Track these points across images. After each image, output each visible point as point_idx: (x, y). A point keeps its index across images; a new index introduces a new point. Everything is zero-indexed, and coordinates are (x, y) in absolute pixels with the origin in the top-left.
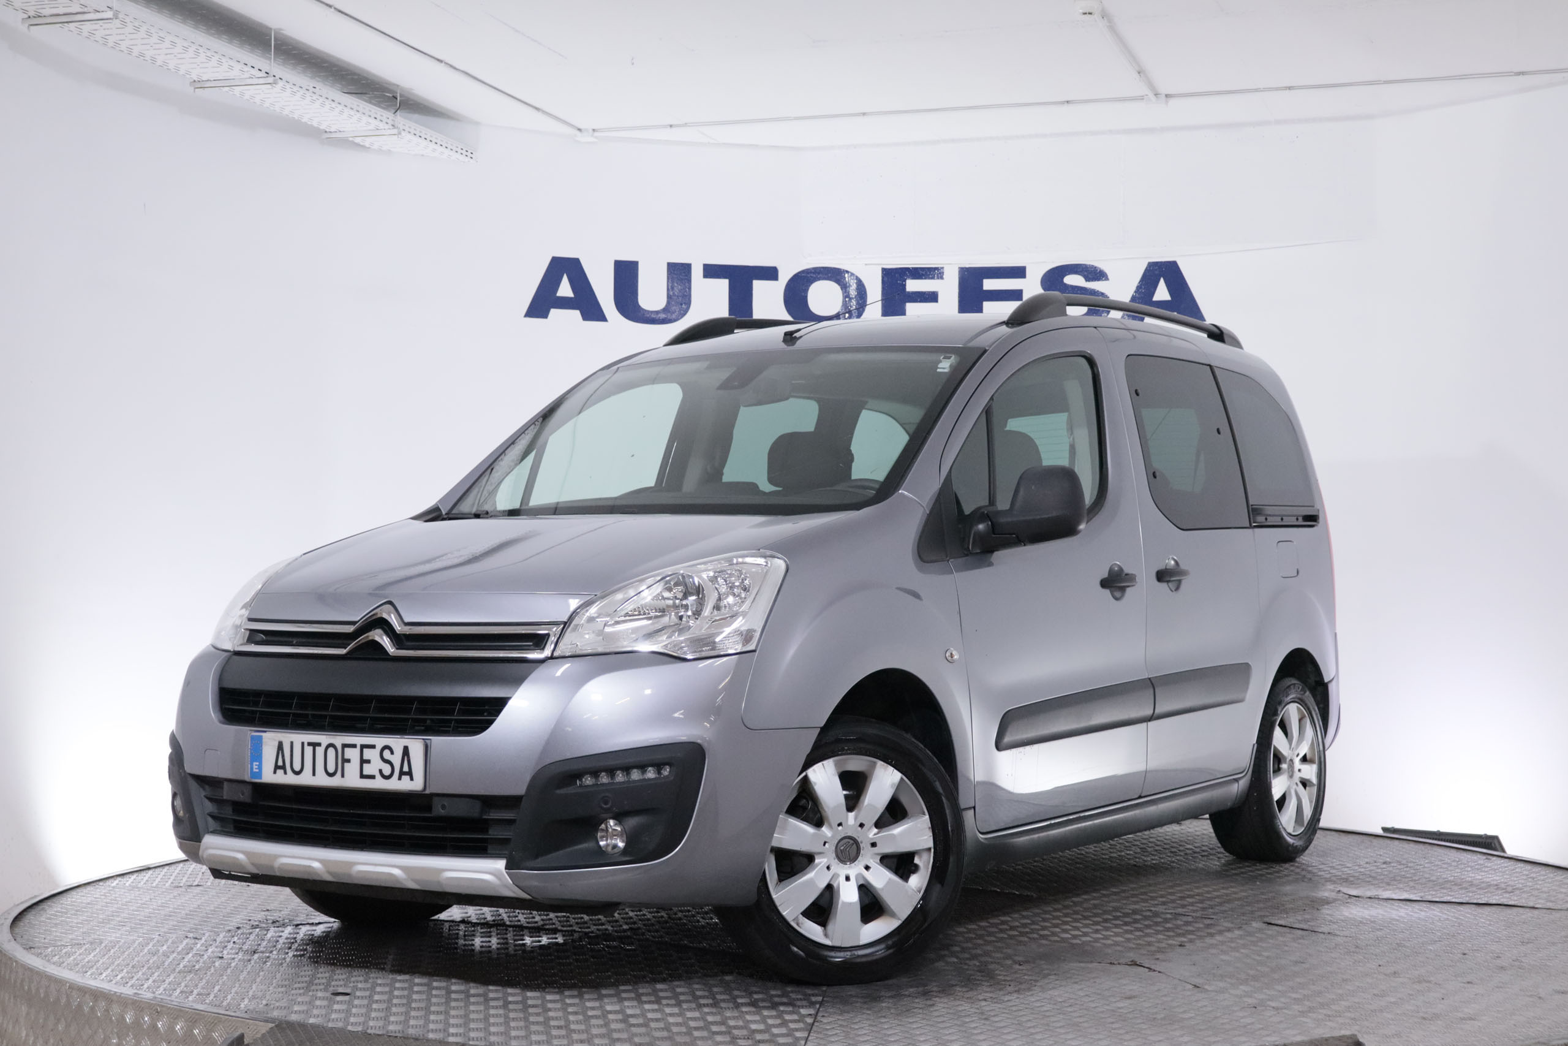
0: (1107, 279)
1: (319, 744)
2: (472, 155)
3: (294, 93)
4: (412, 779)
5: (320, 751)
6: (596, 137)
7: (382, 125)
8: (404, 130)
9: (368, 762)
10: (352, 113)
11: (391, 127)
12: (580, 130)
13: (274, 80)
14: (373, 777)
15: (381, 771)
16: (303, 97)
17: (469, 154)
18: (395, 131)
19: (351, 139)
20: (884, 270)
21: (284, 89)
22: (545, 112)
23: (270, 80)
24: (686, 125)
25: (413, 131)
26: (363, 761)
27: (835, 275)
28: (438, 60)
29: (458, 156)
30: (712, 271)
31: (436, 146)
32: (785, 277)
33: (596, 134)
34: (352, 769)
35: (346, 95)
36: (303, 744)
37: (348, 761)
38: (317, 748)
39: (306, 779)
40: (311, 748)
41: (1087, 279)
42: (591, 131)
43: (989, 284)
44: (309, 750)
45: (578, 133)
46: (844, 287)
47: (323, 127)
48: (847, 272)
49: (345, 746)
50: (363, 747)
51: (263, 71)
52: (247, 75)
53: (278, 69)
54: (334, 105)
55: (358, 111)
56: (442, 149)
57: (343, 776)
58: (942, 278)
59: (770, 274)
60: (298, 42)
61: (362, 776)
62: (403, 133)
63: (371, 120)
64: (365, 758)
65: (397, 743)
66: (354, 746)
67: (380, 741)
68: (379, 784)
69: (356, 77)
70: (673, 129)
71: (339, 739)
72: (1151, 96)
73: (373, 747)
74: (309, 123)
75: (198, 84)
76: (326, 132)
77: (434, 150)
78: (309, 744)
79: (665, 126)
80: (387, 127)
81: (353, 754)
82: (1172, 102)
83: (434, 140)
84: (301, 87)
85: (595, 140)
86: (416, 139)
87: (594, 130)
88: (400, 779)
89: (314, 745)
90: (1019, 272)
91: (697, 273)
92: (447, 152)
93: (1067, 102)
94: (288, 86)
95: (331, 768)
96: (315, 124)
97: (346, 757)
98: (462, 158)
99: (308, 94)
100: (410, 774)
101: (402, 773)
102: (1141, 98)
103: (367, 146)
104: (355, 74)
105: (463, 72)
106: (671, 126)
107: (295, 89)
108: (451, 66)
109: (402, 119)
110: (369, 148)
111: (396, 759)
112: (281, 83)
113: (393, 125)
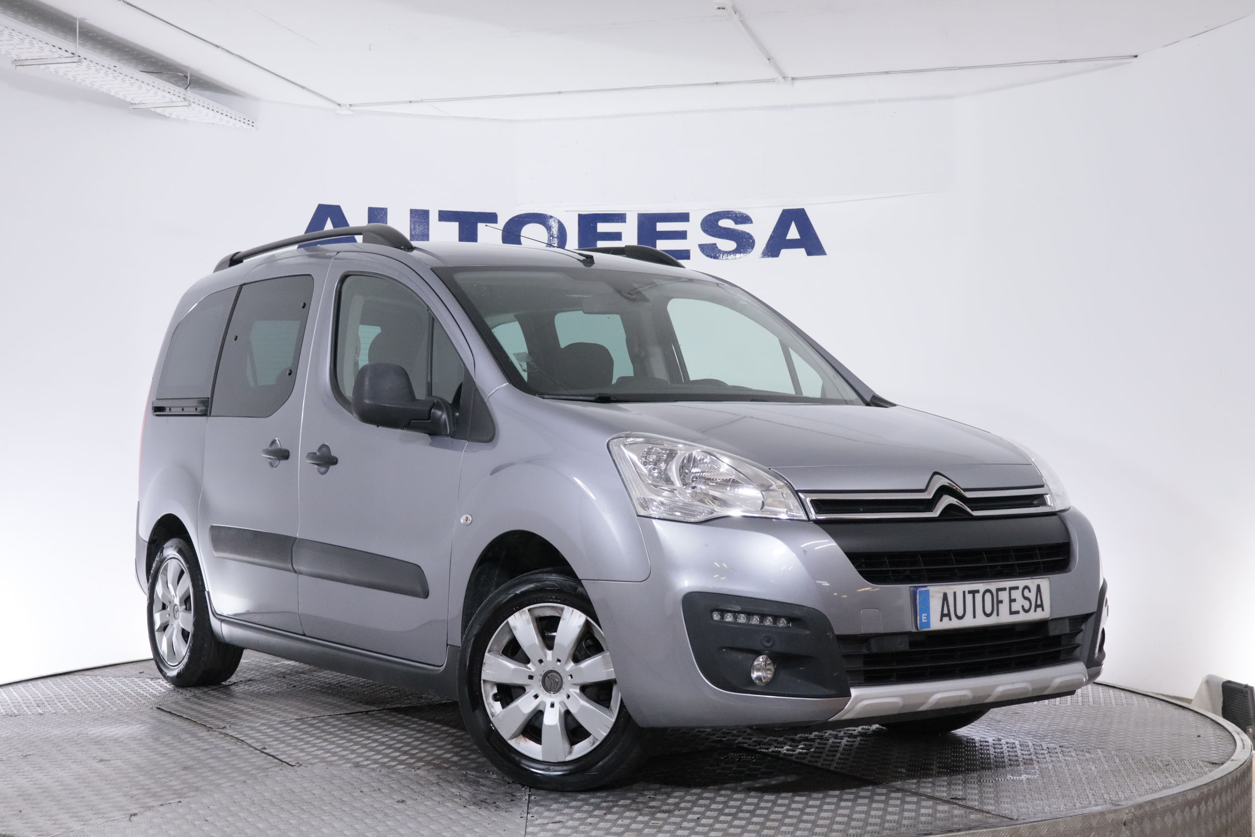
0: (752, 222)
1: (978, 591)
2: (253, 124)
3: (98, 71)
4: (1043, 610)
5: (979, 597)
6: (353, 111)
7: (175, 98)
8: (194, 103)
9: (1014, 600)
10: (149, 87)
11: (183, 100)
12: (339, 105)
13: (79, 60)
14: (1018, 612)
15: (1023, 606)
16: (106, 74)
17: (250, 123)
18: (186, 103)
19: (153, 110)
20: (580, 216)
21: (89, 67)
22: (308, 90)
23: (76, 59)
24: (422, 101)
25: (202, 104)
26: (1012, 601)
27: (540, 219)
28: (216, 46)
29: (241, 124)
30: (445, 216)
31: (222, 116)
32: (502, 221)
33: (352, 108)
34: (1004, 608)
35: (144, 73)
36: (964, 592)
37: (1001, 602)
38: (976, 594)
39: (969, 622)
40: (971, 595)
41: (736, 223)
42: (348, 106)
43: (661, 227)
44: (969, 597)
45: (338, 107)
46: (549, 228)
47: (128, 100)
48: (551, 217)
49: (998, 590)
50: (1011, 589)
51: (70, 52)
52: (56, 55)
53: (83, 51)
54: (132, 81)
55: (154, 87)
56: (228, 119)
57: (998, 615)
58: (625, 222)
59: (491, 218)
60: (102, 30)
61: (1012, 613)
62: (193, 104)
63: (166, 94)
64: (1012, 598)
65: (1032, 583)
66: (1004, 589)
67: (1021, 583)
68: (1022, 617)
69: (153, 60)
70: (412, 105)
71: (993, 585)
72: (781, 79)
73: (1017, 588)
74: (116, 96)
75: (18, 63)
76: (132, 104)
77: (221, 119)
78: (970, 592)
79: (405, 102)
80: (179, 99)
81: (1004, 596)
82: (797, 84)
83: (220, 111)
84: (103, 66)
85: (351, 113)
86: (205, 110)
87: (351, 105)
88: (1035, 611)
89: (974, 592)
90: (684, 217)
91: (434, 217)
92: (232, 121)
93: (717, 83)
94: (92, 65)
95: (988, 610)
96: (121, 96)
97: (1000, 599)
98: (245, 126)
99: (110, 72)
100: (1041, 606)
101: (1037, 606)
102: (773, 80)
103: (168, 116)
104: (152, 57)
105: (238, 56)
106: (410, 102)
107: (98, 67)
108: (228, 51)
109: (191, 94)
110: (169, 117)
111: (1032, 596)
112: (85, 63)
113: (184, 99)
